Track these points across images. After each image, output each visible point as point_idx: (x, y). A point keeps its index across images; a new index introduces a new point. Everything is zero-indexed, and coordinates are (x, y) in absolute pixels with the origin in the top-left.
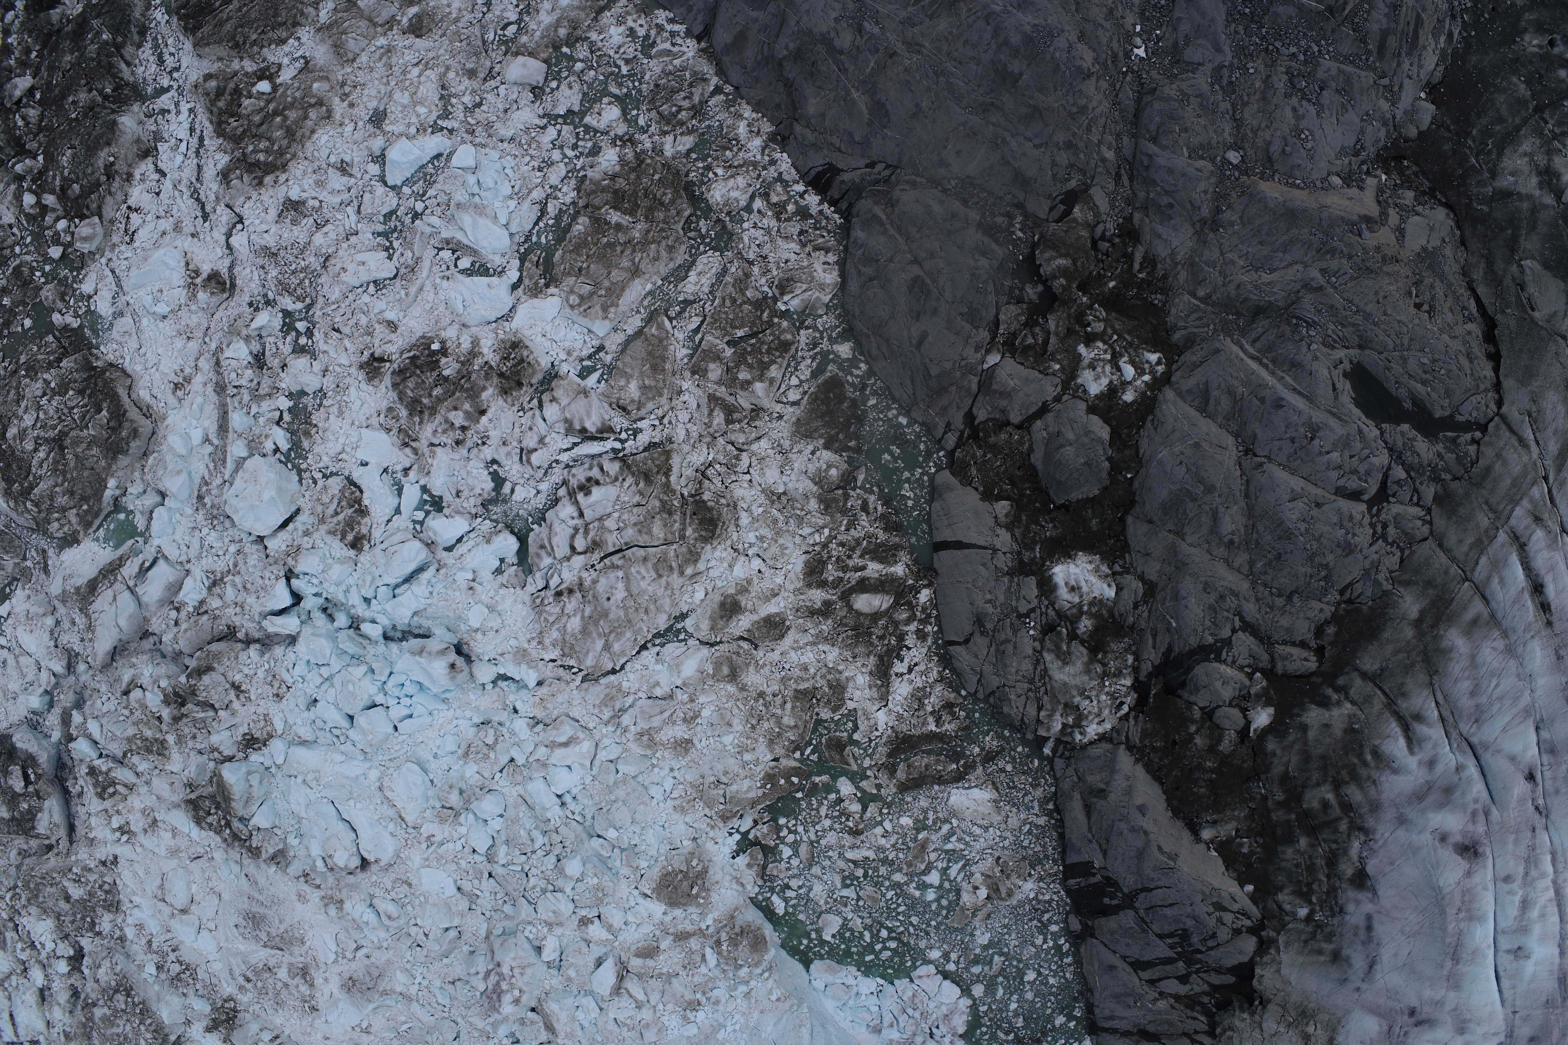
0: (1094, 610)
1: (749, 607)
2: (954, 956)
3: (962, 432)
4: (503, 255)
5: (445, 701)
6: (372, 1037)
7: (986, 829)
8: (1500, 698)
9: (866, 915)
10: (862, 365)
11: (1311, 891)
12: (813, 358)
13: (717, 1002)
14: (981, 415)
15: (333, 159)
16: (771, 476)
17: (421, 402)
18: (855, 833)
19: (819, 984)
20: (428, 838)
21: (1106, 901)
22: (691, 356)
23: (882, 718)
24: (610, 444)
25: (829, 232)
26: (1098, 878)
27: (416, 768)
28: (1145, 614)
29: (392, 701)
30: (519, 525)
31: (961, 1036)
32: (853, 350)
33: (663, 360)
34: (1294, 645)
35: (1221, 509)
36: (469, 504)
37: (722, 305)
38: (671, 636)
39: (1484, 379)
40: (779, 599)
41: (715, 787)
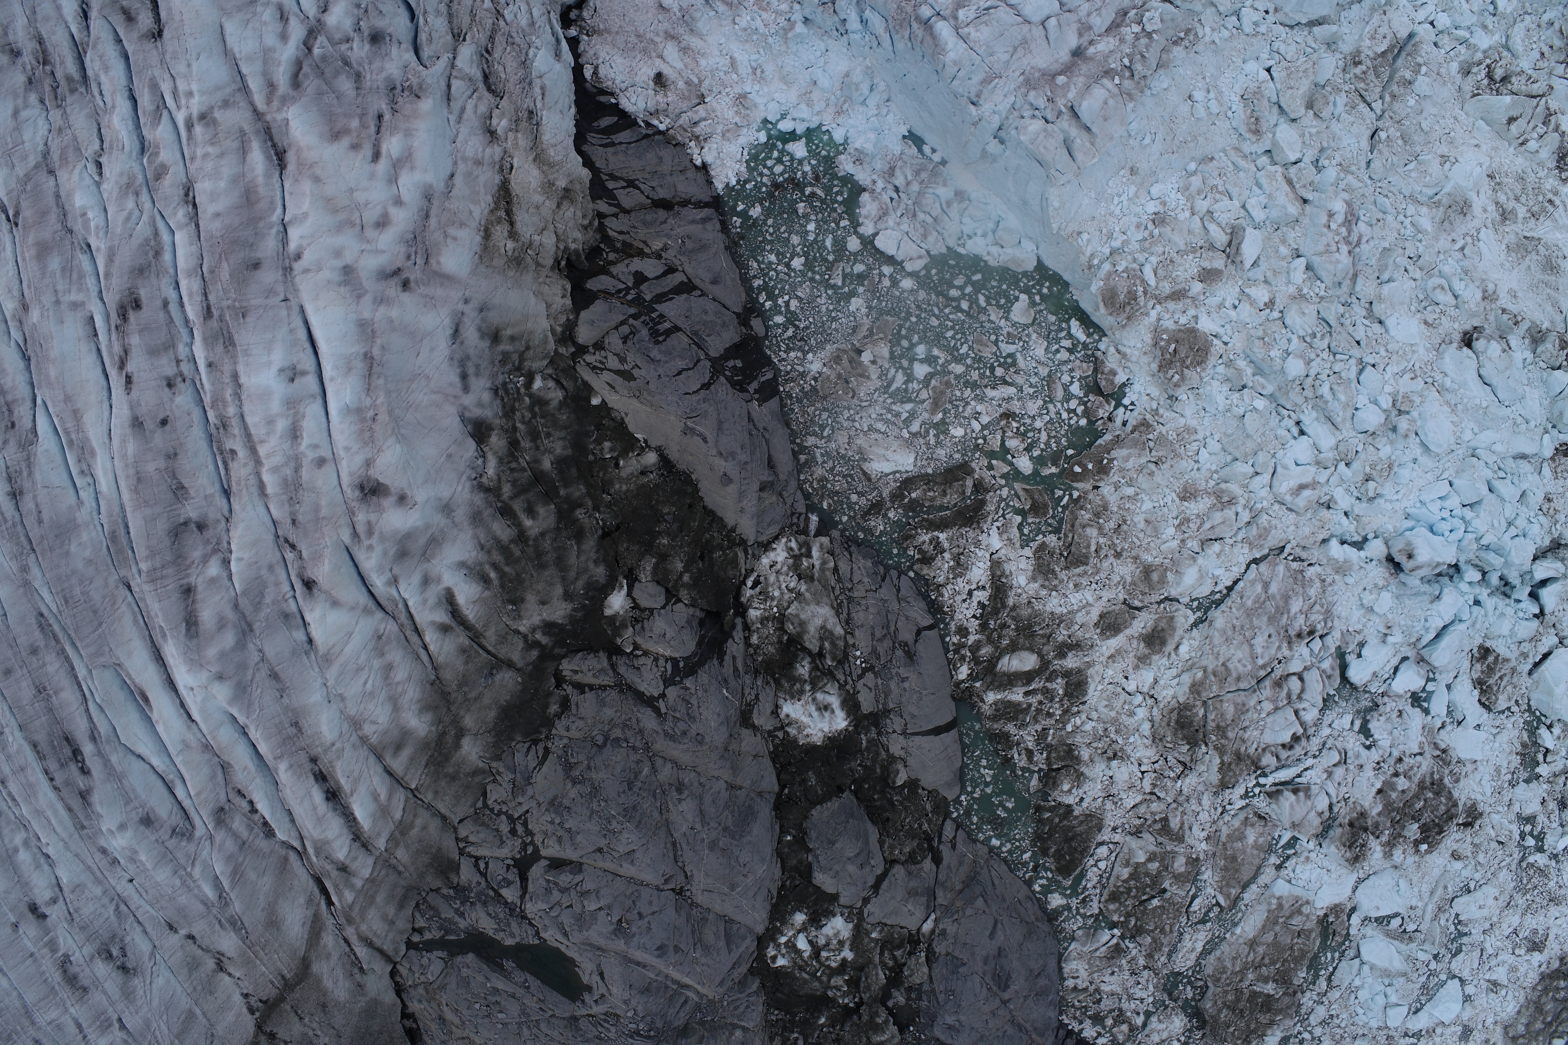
0: (798, 686)
1: (1135, 642)
2: (886, 282)
3: (940, 841)
4: (1364, 936)
5: (1408, 517)
6: (1439, 153)
7: (871, 428)
8: (359, 669)
9: (987, 325)
10: (1037, 888)
11: (531, 409)
12: (1085, 889)
14: (928, 864)
15: (1504, 992)
16: (1122, 774)
17: (1433, 794)
18: (1008, 415)
19: (1027, 246)
20: (1416, 376)
21: (739, 364)
22: (1198, 874)
23: (995, 541)
24: (1268, 781)
25: (1073, 1006)
26: (751, 390)
27: (1431, 447)
28: (747, 691)
29: (1458, 512)
30: (1346, 692)
31: (864, 190)
32: (1047, 902)
33: (1225, 869)
34: (591, 687)
35: (698, 826)
36: (1390, 706)
37: (1172, 925)
38: (1206, 603)
39: (420, 1001)
40: (1107, 654)
41: (1160, 459)
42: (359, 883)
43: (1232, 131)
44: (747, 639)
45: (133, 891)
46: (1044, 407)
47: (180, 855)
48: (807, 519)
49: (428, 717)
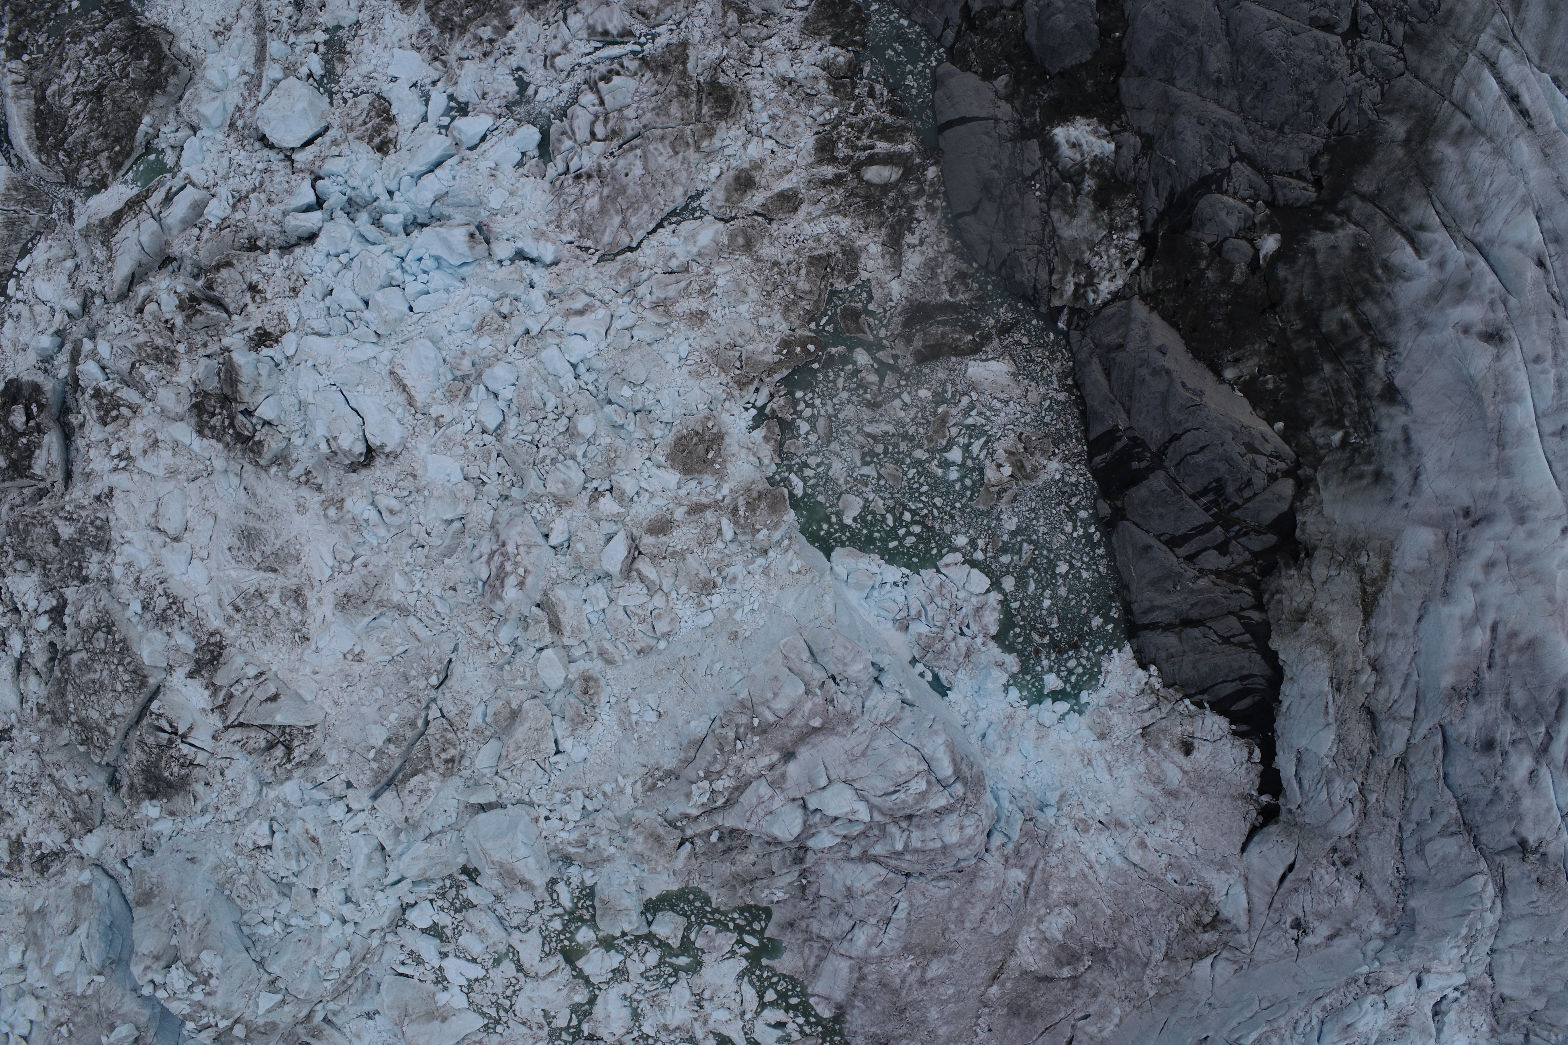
0: (1096, 169)
1: (763, 184)
2: (981, 543)
3: (960, 27)
5: (462, 280)
6: (364, 665)
7: (1006, 403)
8: (1497, 195)
9: (887, 495)
11: (1342, 415)
13: (734, 579)
14: (976, 6)
16: (783, 66)
17: (452, 20)
18: (873, 405)
19: (841, 570)
20: (437, 419)
21: (1135, 465)
23: (896, 288)
24: (629, 47)
26: (1125, 440)
27: (430, 344)
28: (1146, 166)
29: (409, 278)
30: (542, 121)
31: (993, 638)
34: (1291, 175)
35: (1205, 48)
36: (494, 105)
38: (686, 214)
40: (792, 175)
41: (730, 349)
43: (612, 682)
44: (1143, 212)
46: (837, 411)
48: (1069, 324)
49: (1436, 156)
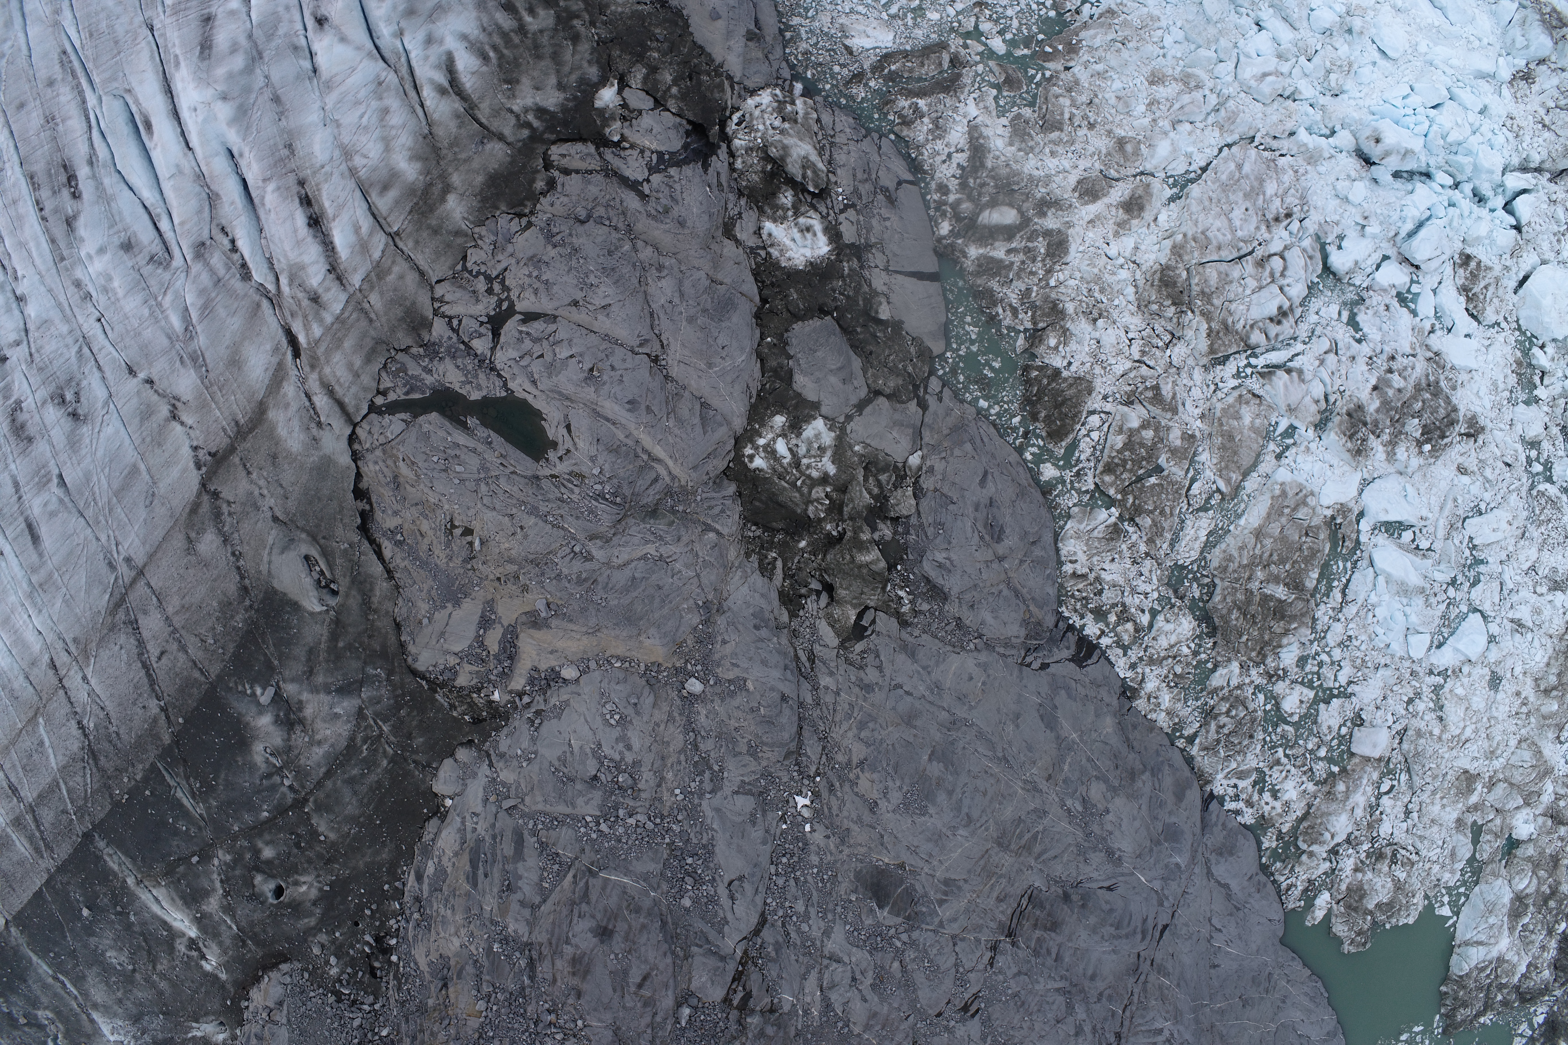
0: (780, 212)
1: (1114, 210)
3: (926, 392)
4: (1375, 546)
7: (852, 11)
8: (357, 103)
10: (1029, 457)
12: (1078, 461)
14: (913, 406)
15: (1529, 636)
16: (1109, 337)
17: (1430, 395)
18: (981, 4)
22: (1195, 455)
23: (972, 109)
24: (1260, 362)
25: (1073, 596)
28: (730, 206)
29: (1421, 110)
30: (1330, 281)
32: (1039, 473)
33: (1223, 448)
34: (577, 172)
35: (676, 300)
36: (1375, 299)
37: (1172, 508)
38: (1181, 181)
39: (376, 463)
40: (1087, 218)
41: (1126, 38)
42: (329, 319)
44: (731, 165)
45: (99, 331)
47: (152, 282)
48: (792, 86)
49: (418, 165)
